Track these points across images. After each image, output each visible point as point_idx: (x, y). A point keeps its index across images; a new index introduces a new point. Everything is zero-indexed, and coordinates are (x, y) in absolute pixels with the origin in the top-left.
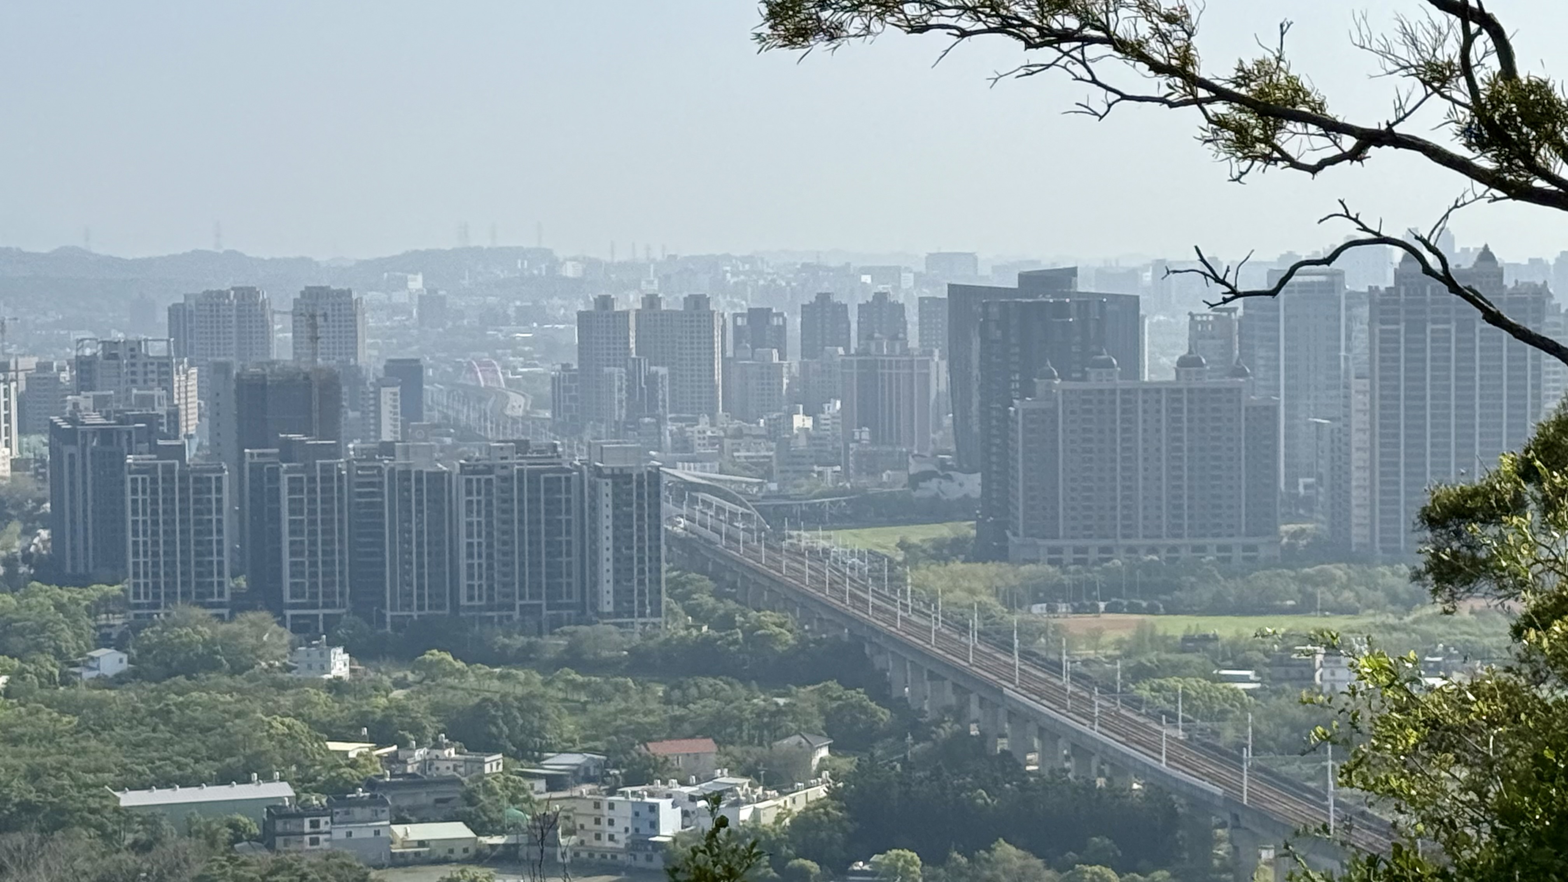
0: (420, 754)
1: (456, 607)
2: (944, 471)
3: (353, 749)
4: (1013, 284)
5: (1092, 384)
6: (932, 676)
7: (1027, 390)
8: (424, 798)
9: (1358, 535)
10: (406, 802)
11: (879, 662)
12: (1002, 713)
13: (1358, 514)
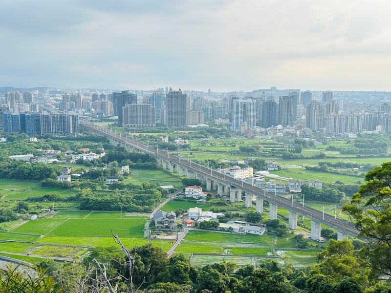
0: (49, 151)
1: (51, 133)
2: (113, 116)
3: (40, 150)
4: (121, 92)
5: (132, 105)
6: (116, 140)
7: (124, 106)
8: (52, 156)
9: (165, 123)
10: (49, 157)
11: (108, 139)
12: (125, 145)
13: (165, 121)
